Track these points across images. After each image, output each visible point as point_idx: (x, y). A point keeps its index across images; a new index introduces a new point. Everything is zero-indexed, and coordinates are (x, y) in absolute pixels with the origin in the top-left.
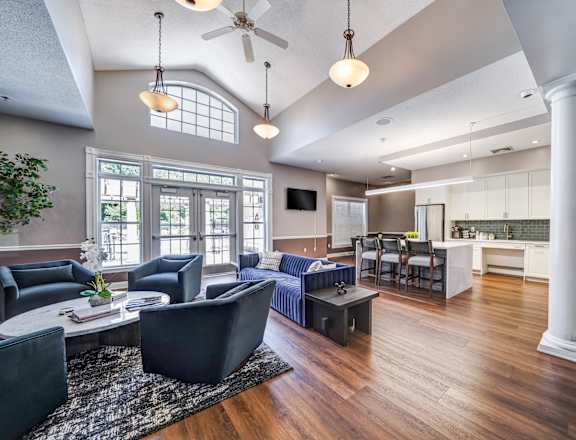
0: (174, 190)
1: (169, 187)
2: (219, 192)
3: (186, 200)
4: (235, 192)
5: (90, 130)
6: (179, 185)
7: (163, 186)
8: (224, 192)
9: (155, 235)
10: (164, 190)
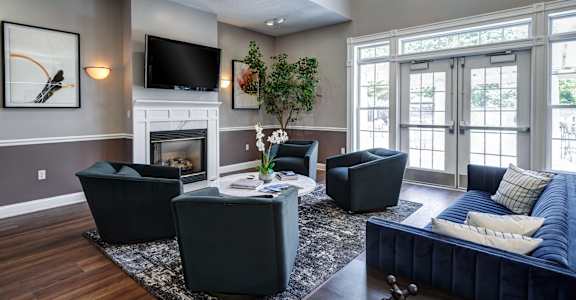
0: (424, 65)
1: (417, 62)
2: (495, 56)
3: (441, 76)
4: (529, 50)
5: (349, 22)
6: (430, 56)
7: (410, 62)
8: (503, 53)
9: (404, 122)
10: (413, 67)
